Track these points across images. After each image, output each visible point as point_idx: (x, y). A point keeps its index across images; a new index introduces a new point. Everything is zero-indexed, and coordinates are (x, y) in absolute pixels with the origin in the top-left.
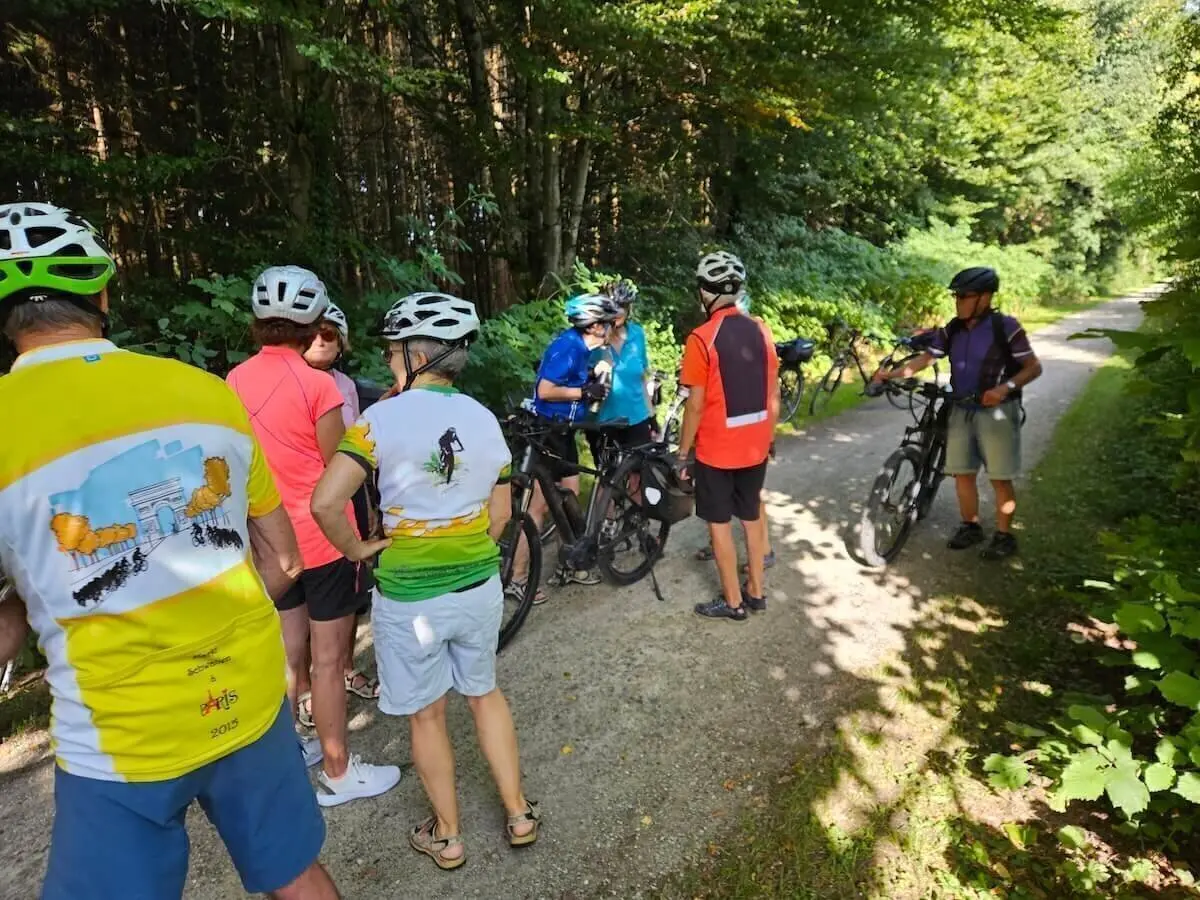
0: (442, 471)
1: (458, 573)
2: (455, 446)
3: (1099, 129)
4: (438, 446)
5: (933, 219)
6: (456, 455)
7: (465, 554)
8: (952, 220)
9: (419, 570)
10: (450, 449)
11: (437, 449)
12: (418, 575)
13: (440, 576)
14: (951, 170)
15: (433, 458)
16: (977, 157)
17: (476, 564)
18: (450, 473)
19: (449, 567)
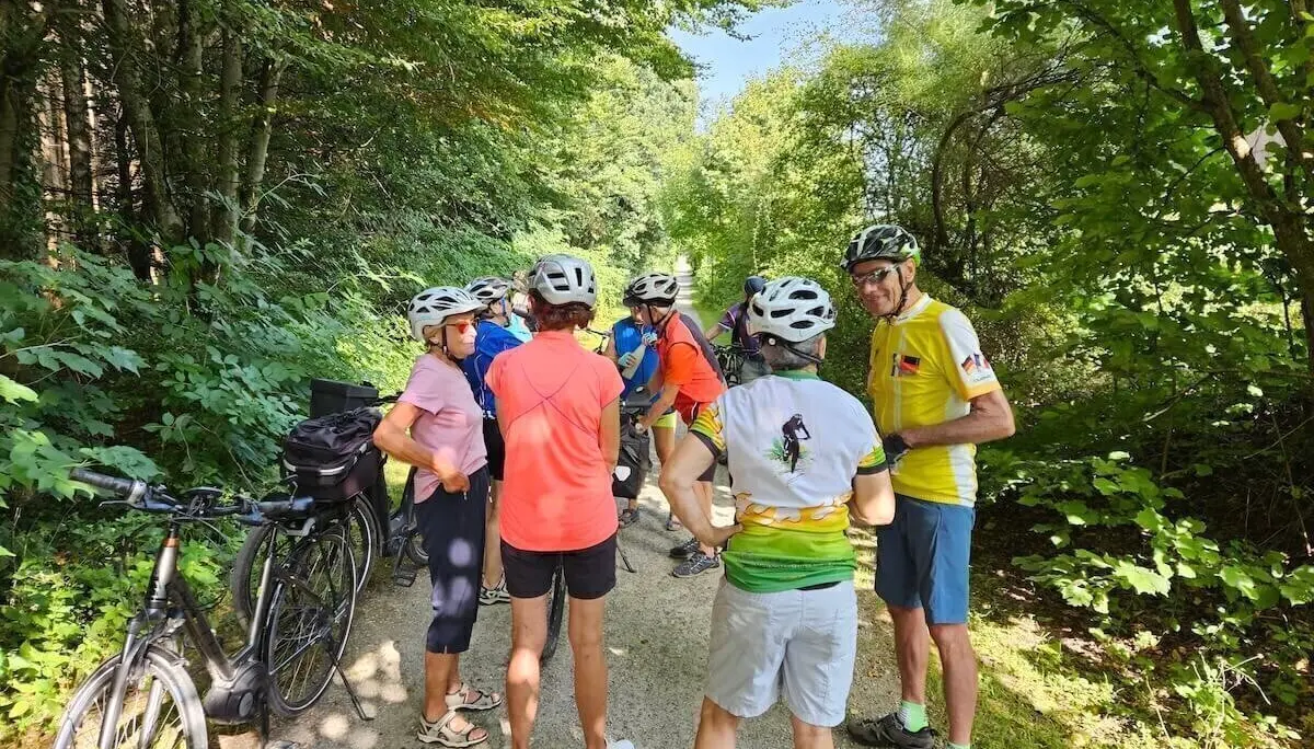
0: (785, 459)
1: (805, 570)
2: (800, 434)
3: (636, 154)
4: (782, 434)
5: (532, 223)
6: (802, 443)
7: (811, 550)
8: (547, 225)
9: (763, 559)
10: (793, 436)
11: (780, 436)
12: (762, 564)
13: (785, 570)
14: (543, 178)
15: (776, 445)
16: (562, 169)
17: (825, 564)
18: (794, 461)
19: (794, 562)
